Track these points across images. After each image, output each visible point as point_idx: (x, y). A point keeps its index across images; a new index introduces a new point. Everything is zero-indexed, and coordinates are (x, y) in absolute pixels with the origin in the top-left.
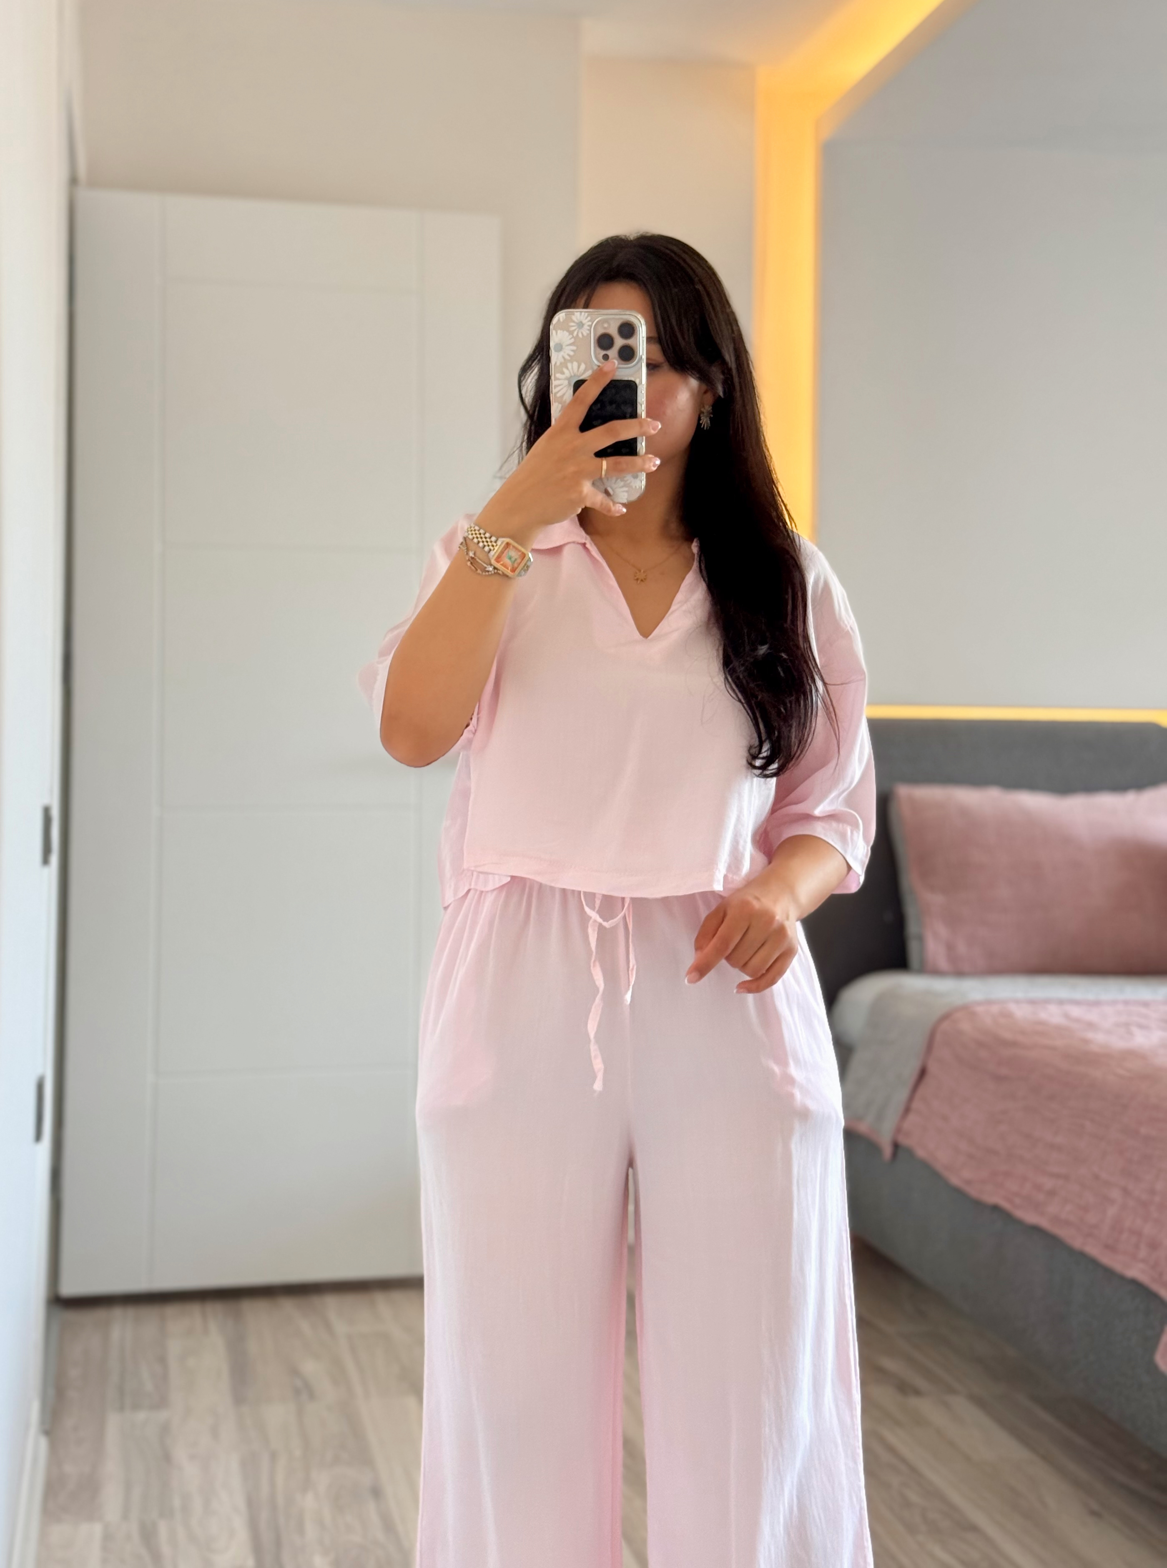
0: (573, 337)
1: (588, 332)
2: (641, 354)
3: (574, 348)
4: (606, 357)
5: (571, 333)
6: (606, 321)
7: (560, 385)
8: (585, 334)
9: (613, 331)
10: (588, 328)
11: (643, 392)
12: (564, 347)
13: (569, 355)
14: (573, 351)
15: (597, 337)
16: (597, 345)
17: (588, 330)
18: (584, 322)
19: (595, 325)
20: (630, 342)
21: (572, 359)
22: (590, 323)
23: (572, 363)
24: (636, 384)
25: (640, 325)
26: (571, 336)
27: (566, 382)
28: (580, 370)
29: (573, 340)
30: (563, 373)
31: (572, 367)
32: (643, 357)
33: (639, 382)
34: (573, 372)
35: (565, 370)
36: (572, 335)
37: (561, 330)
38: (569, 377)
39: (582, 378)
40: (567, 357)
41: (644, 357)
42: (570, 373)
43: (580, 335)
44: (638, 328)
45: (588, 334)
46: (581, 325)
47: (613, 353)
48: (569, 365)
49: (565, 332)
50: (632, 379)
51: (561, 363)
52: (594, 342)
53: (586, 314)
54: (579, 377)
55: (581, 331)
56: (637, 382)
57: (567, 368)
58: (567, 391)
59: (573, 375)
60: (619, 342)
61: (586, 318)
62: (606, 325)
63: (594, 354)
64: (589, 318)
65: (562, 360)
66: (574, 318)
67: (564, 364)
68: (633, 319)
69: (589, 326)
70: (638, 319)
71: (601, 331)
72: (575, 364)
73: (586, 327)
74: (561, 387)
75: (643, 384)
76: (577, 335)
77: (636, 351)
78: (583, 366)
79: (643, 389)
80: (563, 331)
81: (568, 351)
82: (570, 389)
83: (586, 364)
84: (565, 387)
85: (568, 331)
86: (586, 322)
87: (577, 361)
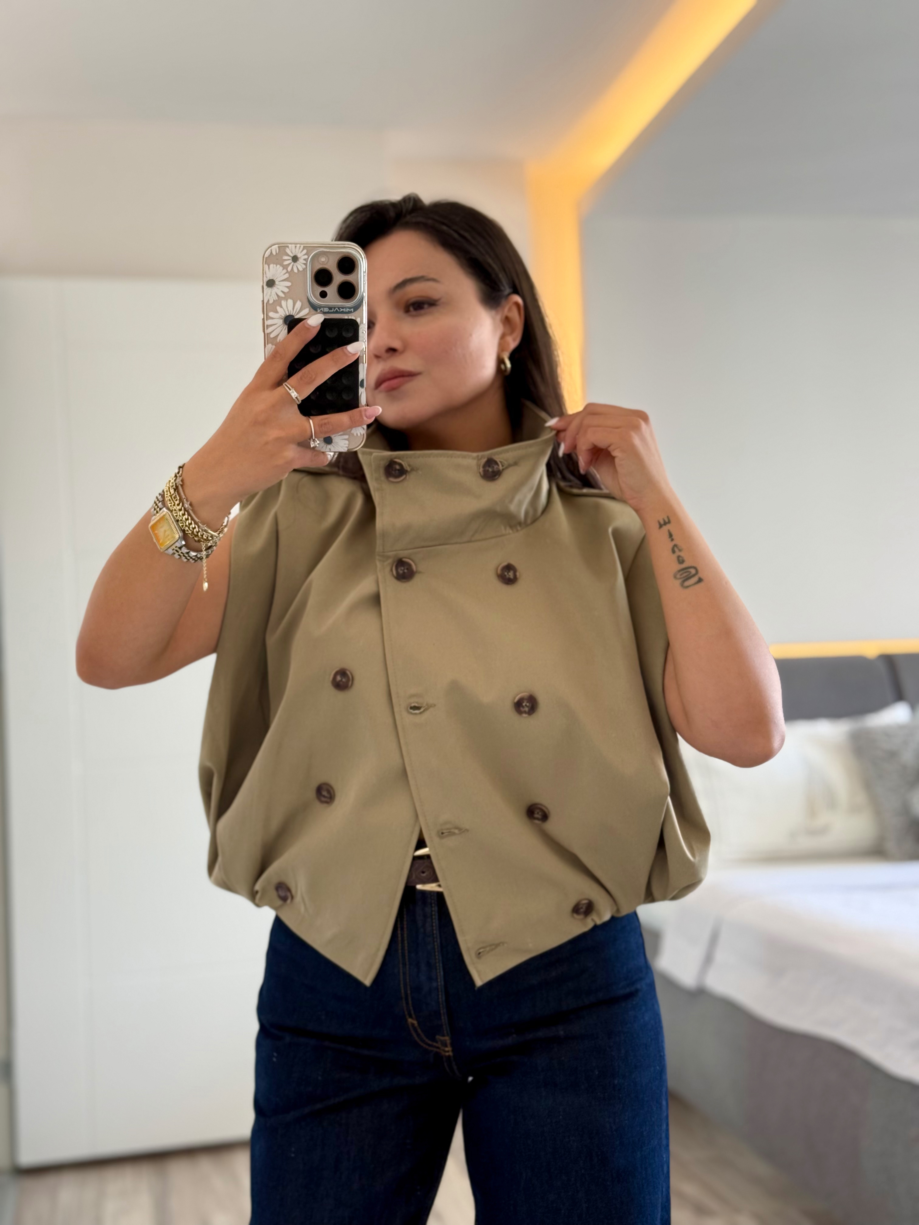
0: (287, 272)
1: (304, 266)
2: (362, 291)
3: (289, 284)
4: (323, 295)
5: (285, 267)
6: (321, 254)
7: (271, 325)
8: (301, 269)
9: (332, 266)
10: (305, 262)
11: (364, 332)
12: (277, 283)
13: (283, 292)
14: (287, 287)
15: (314, 273)
16: (314, 281)
17: (304, 264)
18: (299, 256)
19: (312, 257)
20: (349, 278)
21: (287, 296)
22: (306, 257)
23: (287, 301)
24: (357, 323)
25: (361, 259)
26: (285, 271)
27: (281, 322)
28: (295, 310)
29: (287, 276)
30: (277, 312)
31: (287, 304)
32: (364, 295)
33: (360, 324)
34: (288, 311)
35: (278, 308)
36: (287, 269)
37: (274, 263)
38: (284, 316)
39: (296, 317)
40: (283, 295)
42: (285, 312)
43: (295, 270)
44: (359, 261)
45: (304, 269)
46: (295, 259)
47: (332, 290)
48: (283, 303)
49: (278, 266)
50: (353, 318)
51: (274, 300)
52: (311, 279)
54: (292, 316)
55: (296, 263)
56: (358, 320)
57: (281, 307)
58: (281, 331)
59: (288, 314)
60: (338, 278)
61: (302, 251)
62: (323, 259)
63: (311, 290)
64: (305, 251)
65: (276, 298)
66: (288, 251)
67: (278, 302)
68: (353, 253)
69: (305, 260)
70: (359, 252)
71: (319, 266)
72: (290, 302)
73: (301, 261)
74: (274, 327)
75: (364, 323)
76: (292, 268)
77: (356, 287)
78: (299, 304)
79: (364, 329)
80: (276, 266)
81: (281, 287)
82: (285, 329)
83: (300, 301)
84: (280, 326)
85: (282, 265)
86: (302, 256)
87: (291, 298)
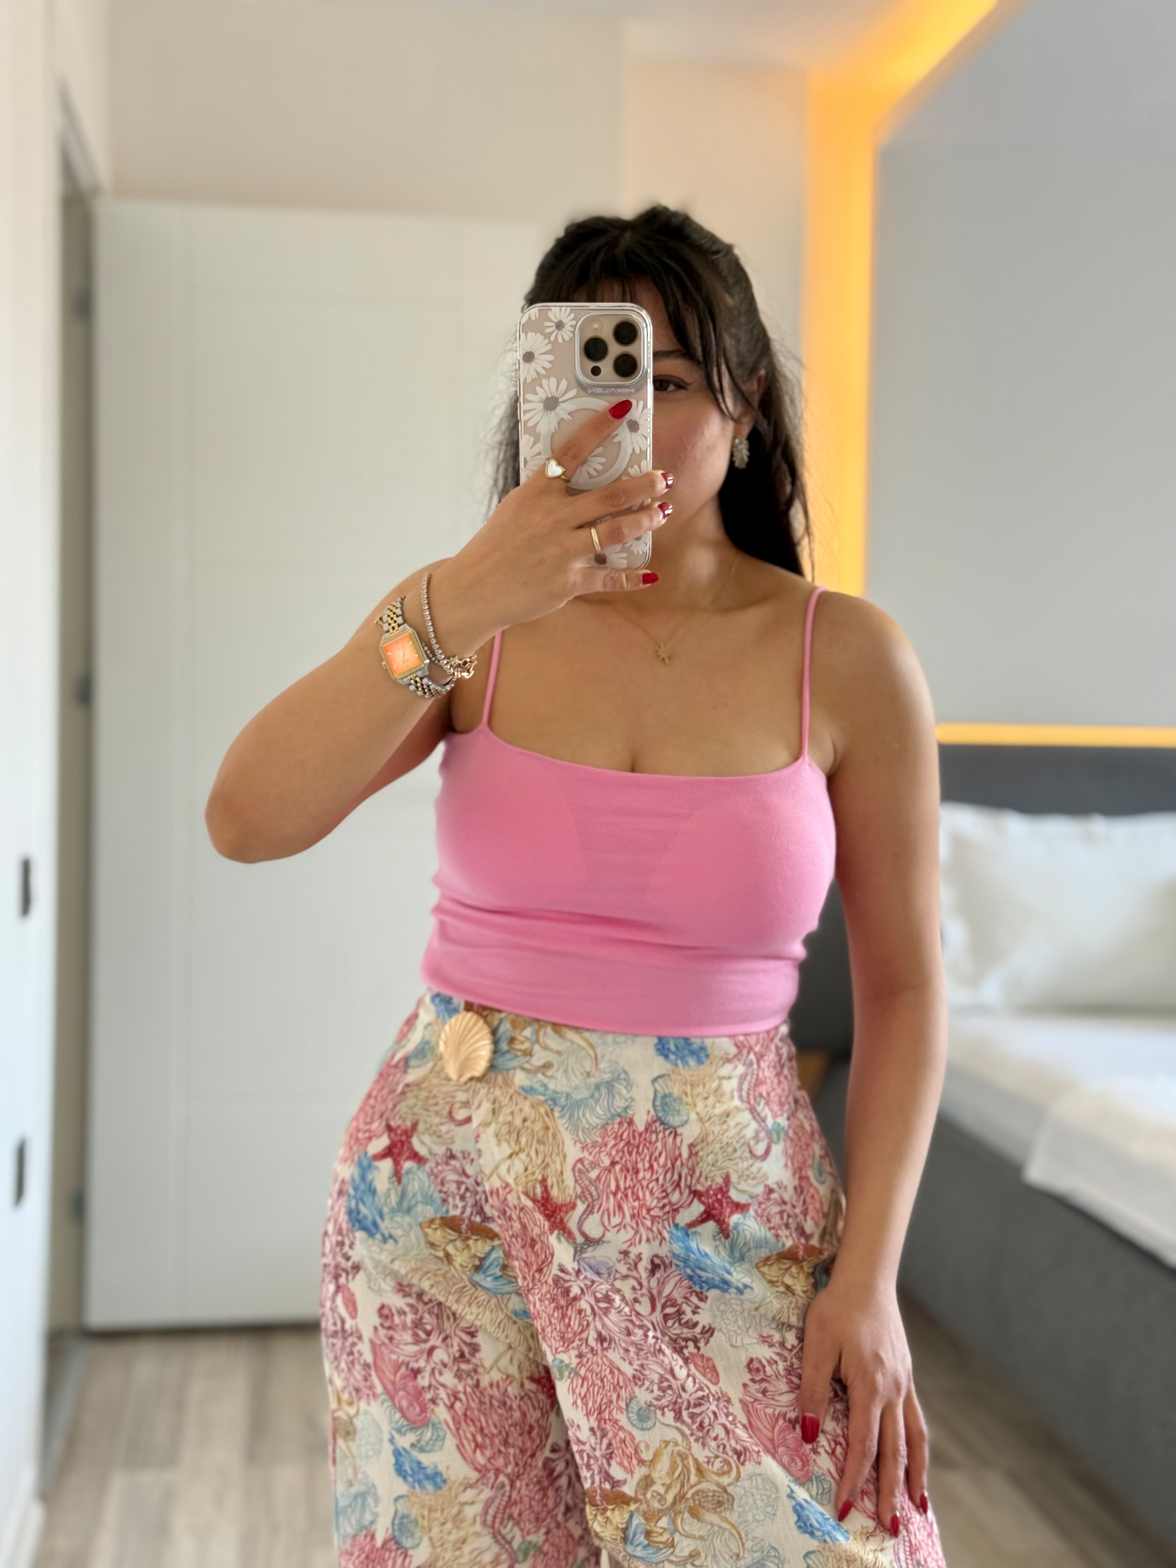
0: (550, 342)
1: (571, 335)
2: (646, 367)
3: (551, 358)
4: (596, 371)
5: (547, 336)
6: (594, 319)
7: (529, 411)
8: (567, 338)
9: (606, 333)
10: (572, 329)
12: (536, 356)
13: (544, 368)
14: (549, 362)
15: (583, 343)
16: (583, 353)
17: (571, 332)
18: (564, 322)
19: (580, 325)
20: (629, 349)
22: (574, 323)
25: (644, 326)
26: (547, 341)
27: (541, 406)
28: (559, 391)
29: (549, 347)
30: (536, 394)
31: (549, 384)
34: (550, 392)
35: (538, 389)
36: (549, 339)
37: (532, 331)
38: (544, 398)
40: (543, 372)
41: (650, 371)
42: (546, 393)
43: (560, 340)
44: (641, 329)
45: (571, 339)
46: (560, 325)
47: (606, 365)
48: (545, 382)
49: (538, 334)
51: (533, 380)
52: (580, 351)
53: (569, 309)
55: (560, 332)
57: (542, 387)
58: (542, 417)
59: (550, 396)
60: (615, 349)
61: (570, 313)
62: (596, 326)
63: (580, 365)
64: (572, 315)
66: (551, 315)
67: (537, 381)
68: (634, 317)
69: (572, 326)
71: (590, 334)
72: (553, 381)
73: (568, 328)
74: (532, 413)
77: (638, 361)
78: (564, 384)
80: (536, 334)
83: (566, 380)
84: (539, 411)
85: (543, 333)
86: (568, 321)
87: (554, 377)
